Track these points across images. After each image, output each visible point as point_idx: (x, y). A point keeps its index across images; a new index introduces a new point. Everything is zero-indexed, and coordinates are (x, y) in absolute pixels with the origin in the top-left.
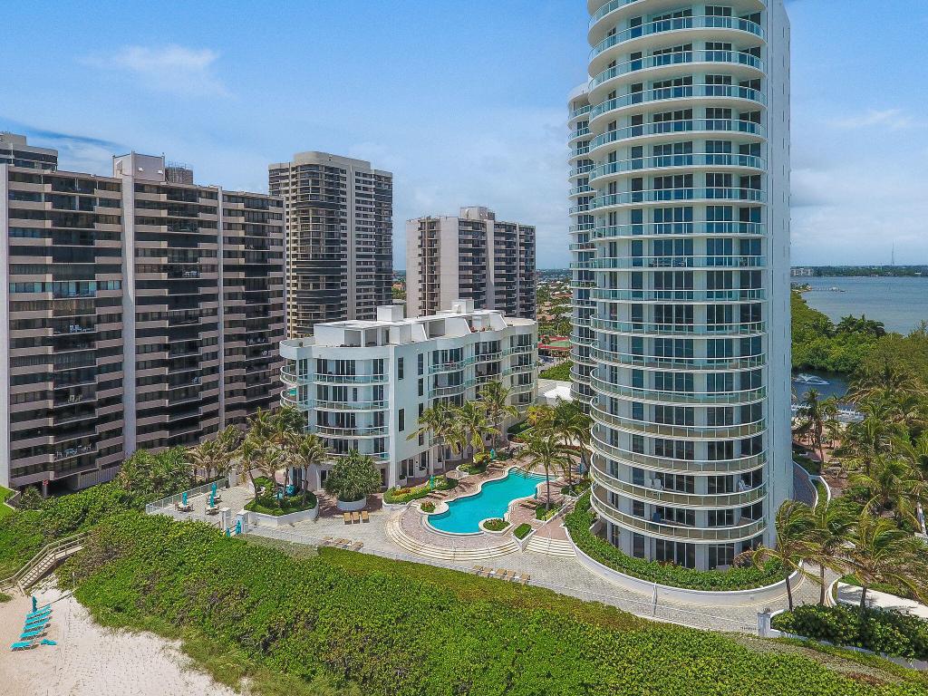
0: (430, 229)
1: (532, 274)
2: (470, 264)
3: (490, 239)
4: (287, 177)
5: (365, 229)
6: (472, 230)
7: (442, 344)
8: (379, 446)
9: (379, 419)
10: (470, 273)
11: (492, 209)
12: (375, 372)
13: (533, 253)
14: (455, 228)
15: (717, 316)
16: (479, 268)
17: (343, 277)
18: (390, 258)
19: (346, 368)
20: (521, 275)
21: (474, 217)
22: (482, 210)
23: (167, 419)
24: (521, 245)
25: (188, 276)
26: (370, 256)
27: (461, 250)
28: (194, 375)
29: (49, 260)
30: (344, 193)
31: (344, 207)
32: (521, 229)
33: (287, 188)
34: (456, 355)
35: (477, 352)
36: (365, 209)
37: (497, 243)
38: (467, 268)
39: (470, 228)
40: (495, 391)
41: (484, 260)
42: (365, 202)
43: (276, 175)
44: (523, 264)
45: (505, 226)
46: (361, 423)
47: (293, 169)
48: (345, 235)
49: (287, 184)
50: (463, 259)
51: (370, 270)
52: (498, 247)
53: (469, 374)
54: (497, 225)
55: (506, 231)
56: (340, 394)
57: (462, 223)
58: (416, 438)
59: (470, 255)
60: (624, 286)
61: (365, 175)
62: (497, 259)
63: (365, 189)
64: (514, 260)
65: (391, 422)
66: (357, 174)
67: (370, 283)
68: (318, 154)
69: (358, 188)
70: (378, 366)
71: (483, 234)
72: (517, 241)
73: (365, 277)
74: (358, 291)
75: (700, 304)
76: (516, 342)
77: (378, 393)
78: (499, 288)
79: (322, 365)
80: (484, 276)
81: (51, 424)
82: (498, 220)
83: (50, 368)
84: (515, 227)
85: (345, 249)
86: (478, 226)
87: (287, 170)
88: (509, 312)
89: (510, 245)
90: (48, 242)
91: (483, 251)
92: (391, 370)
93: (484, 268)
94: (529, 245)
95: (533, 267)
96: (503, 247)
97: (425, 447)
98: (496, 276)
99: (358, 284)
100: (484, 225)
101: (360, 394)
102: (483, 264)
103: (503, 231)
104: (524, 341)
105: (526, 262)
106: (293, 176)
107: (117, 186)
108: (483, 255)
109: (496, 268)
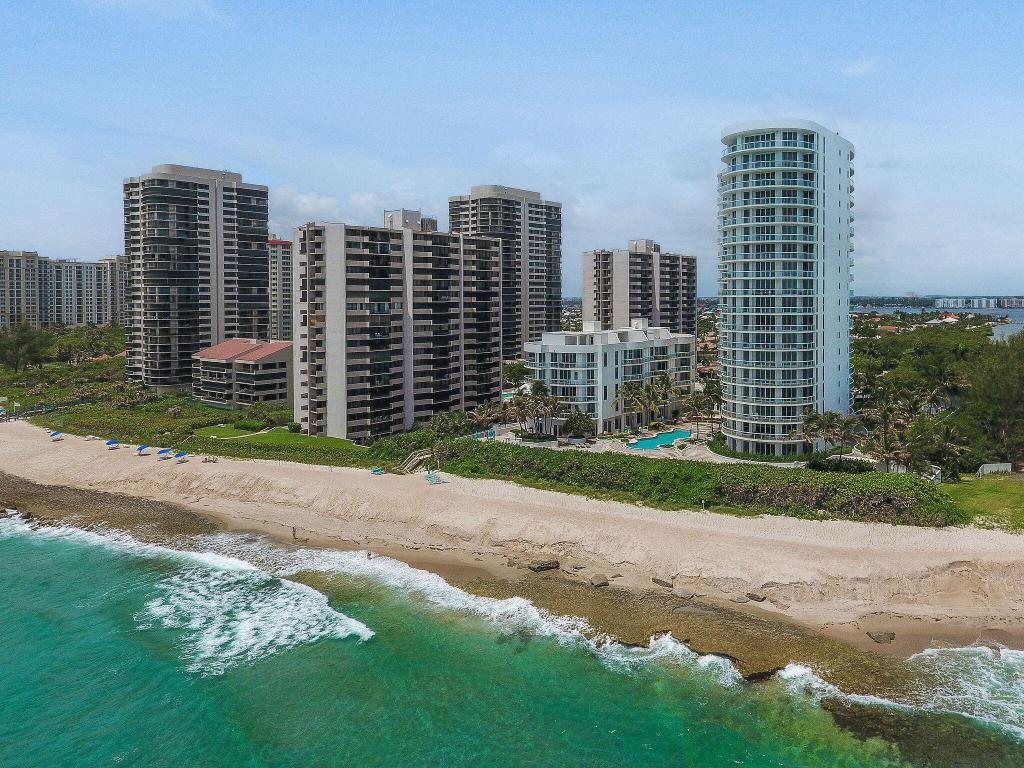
0: (604, 261)
1: (693, 302)
2: (639, 291)
3: (657, 269)
4: (467, 209)
5: (537, 258)
6: (641, 262)
7: (629, 346)
8: (592, 408)
9: (591, 391)
10: (639, 299)
11: (657, 241)
12: (588, 361)
13: (694, 281)
14: (627, 259)
15: (788, 320)
16: (647, 295)
17: (518, 303)
18: (558, 285)
19: (570, 358)
20: (684, 302)
21: (642, 250)
22: (649, 243)
23: (432, 402)
24: (684, 274)
25: (443, 300)
26: (542, 284)
27: (631, 279)
28: (445, 372)
29: (367, 288)
30: (519, 224)
31: (519, 237)
32: (684, 260)
33: (467, 219)
34: (638, 353)
35: (652, 354)
36: (537, 239)
37: (662, 273)
38: (637, 295)
39: (639, 260)
40: (665, 380)
41: (650, 288)
42: (537, 232)
43: (456, 207)
44: (685, 292)
45: (669, 258)
46: (580, 394)
47: (473, 202)
48: (520, 263)
49: (467, 216)
50: (633, 287)
51: (542, 296)
52: (663, 276)
53: (647, 368)
54: (663, 257)
55: (671, 261)
56: (565, 375)
57: (633, 255)
58: (614, 406)
59: (639, 284)
60: (739, 305)
61: (537, 206)
62: (662, 288)
63: (537, 219)
64: (678, 288)
65: (599, 393)
66: (530, 205)
67: (542, 309)
68: (496, 188)
69: (531, 218)
70: (591, 357)
71: (650, 265)
72: (681, 271)
73: (537, 303)
74: (531, 316)
75: (779, 315)
76: (679, 348)
77: (591, 375)
78: (664, 313)
79: (554, 356)
80: (650, 303)
81: (369, 399)
82: (663, 251)
83: (368, 361)
84: (678, 258)
85: (520, 277)
86: (646, 258)
87: (466, 202)
88: (674, 329)
89: (673, 274)
90: (367, 276)
91: (650, 280)
92: (599, 360)
93: (650, 295)
94: (691, 274)
95: (694, 295)
96: (668, 276)
97: (619, 413)
98: (661, 303)
99: (531, 309)
100: (651, 257)
101: (580, 376)
102: (650, 292)
103: (668, 262)
104: (685, 348)
105: (688, 290)
106: (473, 209)
107: (399, 236)
108: (650, 283)
109: (662, 295)
